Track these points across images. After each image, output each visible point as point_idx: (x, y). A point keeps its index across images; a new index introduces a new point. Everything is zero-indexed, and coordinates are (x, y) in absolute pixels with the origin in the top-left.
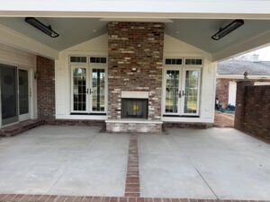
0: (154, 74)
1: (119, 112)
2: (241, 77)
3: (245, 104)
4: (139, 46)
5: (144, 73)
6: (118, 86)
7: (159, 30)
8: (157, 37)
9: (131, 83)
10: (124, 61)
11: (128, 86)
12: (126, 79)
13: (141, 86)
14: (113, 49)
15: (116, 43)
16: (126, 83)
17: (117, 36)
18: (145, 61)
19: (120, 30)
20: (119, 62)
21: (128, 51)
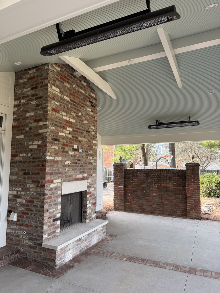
0: (91, 155)
1: (59, 222)
3: (125, 185)
4: (80, 114)
5: (84, 154)
7: (94, 101)
8: (93, 109)
9: (72, 167)
10: (66, 133)
11: (70, 173)
12: (67, 163)
13: (81, 173)
14: (54, 110)
15: (58, 101)
16: (67, 169)
17: (58, 90)
18: (84, 137)
19: (62, 82)
20: (61, 134)
21: (70, 117)
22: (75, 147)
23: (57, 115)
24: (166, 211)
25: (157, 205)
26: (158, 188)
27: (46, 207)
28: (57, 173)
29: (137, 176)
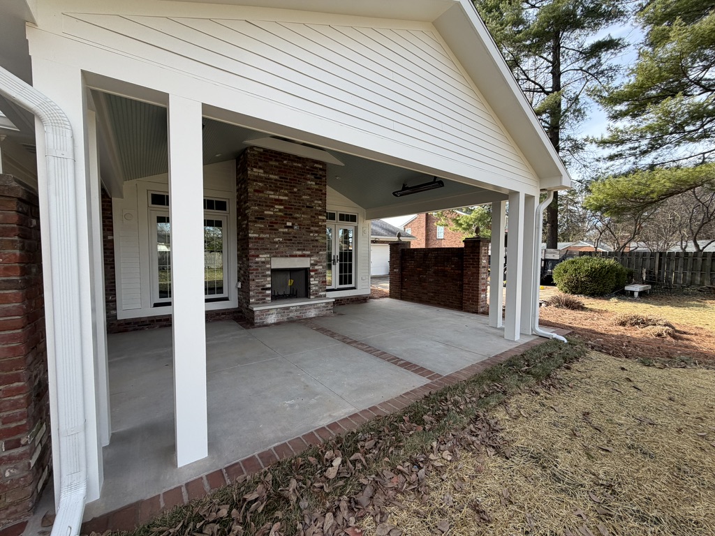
0: (316, 232)
1: (269, 292)
2: (395, 239)
3: (402, 269)
4: (295, 190)
5: (304, 231)
6: (266, 250)
7: (320, 173)
8: (318, 181)
9: (285, 244)
10: (274, 212)
11: (281, 250)
12: (277, 239)
13: (299, 250)
14: (256, 191)
15: (261, 182)
16: (277, 246)
17: (261, 171)
18: (303, 213)
19: (267, 162)
20: (266, 212)
21: (279, 195)
22: (289, 224)
23: (261, 195)
24: (442, 301)
25: (432, 293)
26: (434, 272)
27: (251, 277)
28: (264, 249)
29: (413, 257)
